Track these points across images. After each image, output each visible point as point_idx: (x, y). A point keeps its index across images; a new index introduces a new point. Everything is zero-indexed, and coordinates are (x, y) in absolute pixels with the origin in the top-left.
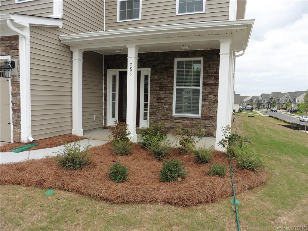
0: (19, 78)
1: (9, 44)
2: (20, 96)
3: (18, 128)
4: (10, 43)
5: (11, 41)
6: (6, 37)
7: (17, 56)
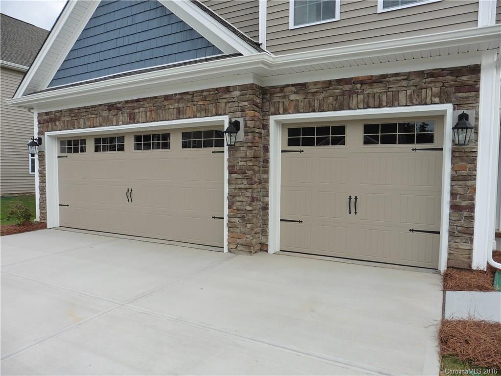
0: (477, 145)
1: (453, 83)
2: (475, 179)
3: (464, 241)
4: (455, 81)
5: (457, 77)
6: (443, 70)
7: (473, 105)
